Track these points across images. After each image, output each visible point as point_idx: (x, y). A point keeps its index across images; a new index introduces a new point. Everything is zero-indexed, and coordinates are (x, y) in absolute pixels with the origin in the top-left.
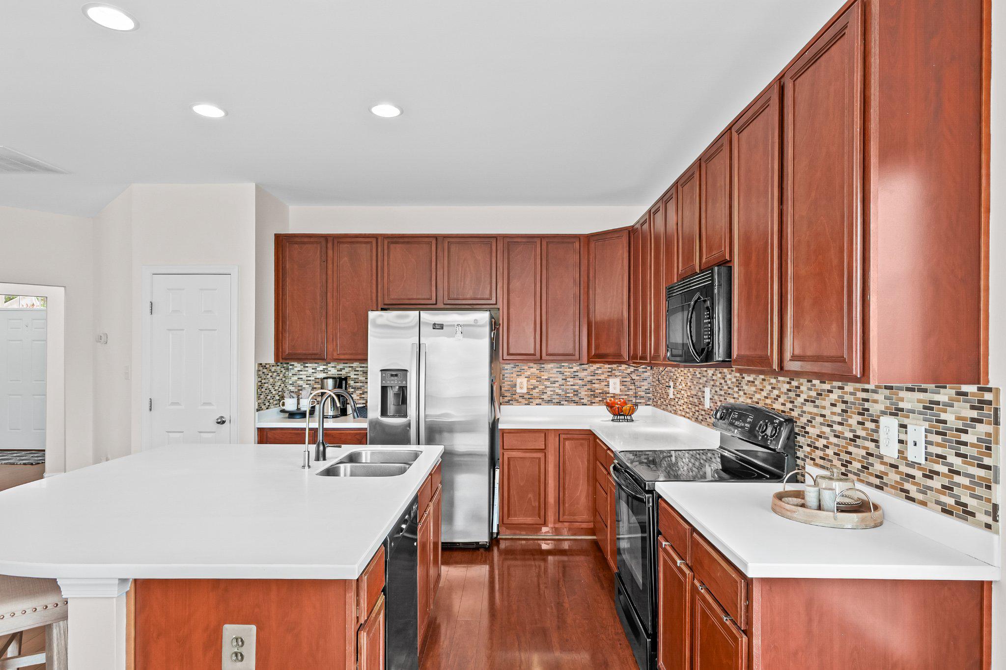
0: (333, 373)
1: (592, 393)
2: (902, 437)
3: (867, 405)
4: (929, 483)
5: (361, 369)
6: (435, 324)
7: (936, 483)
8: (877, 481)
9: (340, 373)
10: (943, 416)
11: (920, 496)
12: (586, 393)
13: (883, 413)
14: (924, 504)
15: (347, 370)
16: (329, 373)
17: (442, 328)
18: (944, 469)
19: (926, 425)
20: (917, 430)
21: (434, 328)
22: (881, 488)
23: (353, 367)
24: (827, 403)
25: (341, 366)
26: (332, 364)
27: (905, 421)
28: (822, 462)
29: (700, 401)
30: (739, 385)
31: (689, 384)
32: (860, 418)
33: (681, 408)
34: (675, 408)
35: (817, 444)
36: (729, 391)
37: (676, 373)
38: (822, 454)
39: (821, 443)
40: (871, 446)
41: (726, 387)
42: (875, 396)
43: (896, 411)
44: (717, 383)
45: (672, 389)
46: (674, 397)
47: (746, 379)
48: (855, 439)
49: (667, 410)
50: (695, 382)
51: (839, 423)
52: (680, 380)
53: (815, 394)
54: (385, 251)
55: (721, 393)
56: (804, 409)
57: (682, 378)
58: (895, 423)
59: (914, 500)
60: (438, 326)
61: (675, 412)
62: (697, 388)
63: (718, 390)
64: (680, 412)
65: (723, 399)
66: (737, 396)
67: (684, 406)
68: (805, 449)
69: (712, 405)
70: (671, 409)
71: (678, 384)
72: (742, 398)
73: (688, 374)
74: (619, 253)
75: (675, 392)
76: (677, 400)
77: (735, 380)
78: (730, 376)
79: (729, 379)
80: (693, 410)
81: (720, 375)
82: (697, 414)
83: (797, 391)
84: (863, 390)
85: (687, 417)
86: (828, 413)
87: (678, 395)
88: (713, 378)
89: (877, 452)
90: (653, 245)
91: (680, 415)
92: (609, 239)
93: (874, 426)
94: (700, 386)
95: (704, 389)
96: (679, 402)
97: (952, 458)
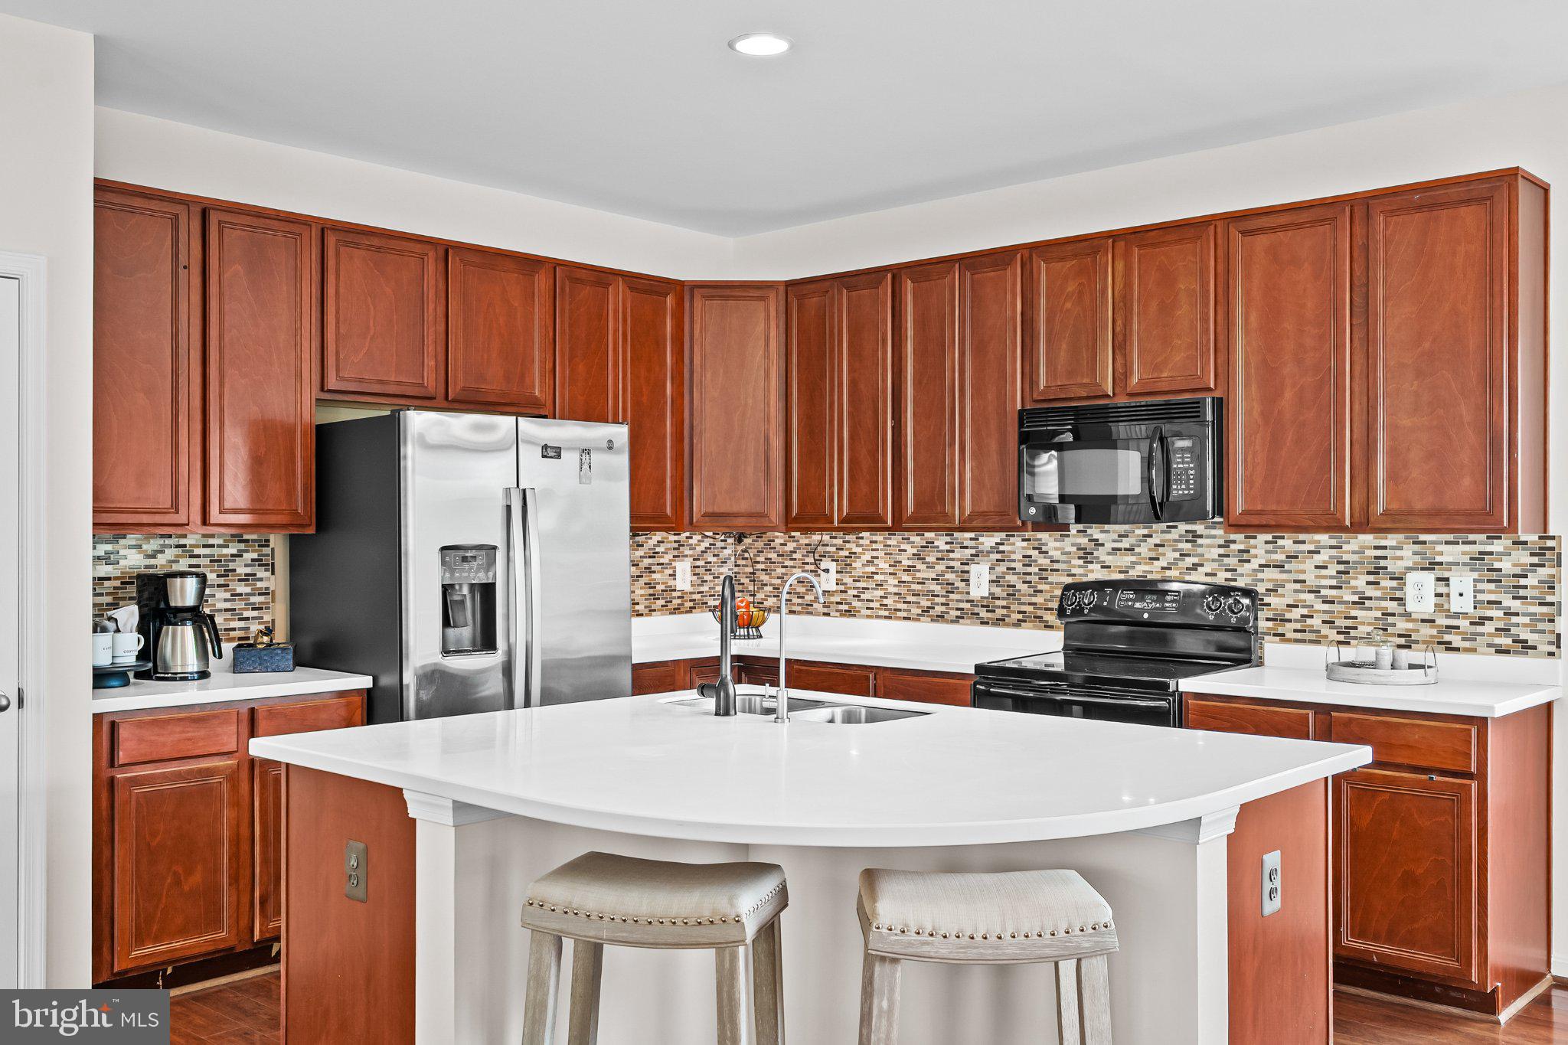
0: (133, 563)
1: (651, 591)
2: (1443, 590)
3: (1382, 563)
4: (1480, 629)
5: (207, 551)
6: (545, 447)
7: (1489, 628)
8: (1402, 641)
9: (152, 562)
10: (1497, 566)
11: (1467, 644)
12: (642, 592)
13: (1409, 569)
14: (1473, 650)
15: (170, 554)
16: (122, 562)
17: (559, 456)
18: (1500, 614)
19: (1476, 575)
20: (1463, 582)
21: (543, 456)
22: (1409, 647)
23: (185, 546)
24: (1309, 565)
25: (153, 545)
26: (132, 539)
27: (1446, 574)
28: (1299, 636)
29: (950, 588)
30: (1086, 556)
31: (906, 563)
32: (1371, 578)
33: (871, 605)
34: (846, 607)
35: (1288, 616)
36: (1056, 566)
37: (848, 545)
38: (1298, 626)
39: (1296, 614)
40: (1392, 606)
41: (1044, 561)
42: (1398, 553)
43: (1432, 566)
44: (1013, 557)
45: (833, 576)
46: (842, 588)
47: (1109, 546)
48: (1362, 601)
49: (810, 613)
50: (931, 559)
51: (1332, 587)
52: (867, 557)
53: (1283, 557)
54: (331, 263)
55: (1029, 570)
56: (1260, 575)
57: (875, 554)
58: (1429, 578)
59: (1457, 649)
60: (551, 452)
61: (850, 613)
62: (941, 567)
63: (1018, 566)
64: (869, 612)
65: (1034, 579)
66: (1081, 571)
67: (885, 601)
68: (1263, 625)
69: (998, 591)
70: (826, 610)
71: (857, 564)
72: (1096, 574)
73: (903, 547)
74: (761, 326)
75: (848, 580)
76: (855, 592)
77: (1074, 549)
78: (1058, 544)
79: (1056, 549)
80: (925, 603)
81: (1025, 544)
82: (939, 609)
83: (1244, 556)
84: (1376, 548)
85: (898, 618)
86: (1310, 578)
87: (858, 584)
88: (1002, 548)
89: (1400, 610)
90: (910, 333)
91: (868, 617)
92: (736, 298)
93: (1394, 583)
94: (952, 564)
95: (966, 568)
96: (863, 596)
97: (1508, 602)
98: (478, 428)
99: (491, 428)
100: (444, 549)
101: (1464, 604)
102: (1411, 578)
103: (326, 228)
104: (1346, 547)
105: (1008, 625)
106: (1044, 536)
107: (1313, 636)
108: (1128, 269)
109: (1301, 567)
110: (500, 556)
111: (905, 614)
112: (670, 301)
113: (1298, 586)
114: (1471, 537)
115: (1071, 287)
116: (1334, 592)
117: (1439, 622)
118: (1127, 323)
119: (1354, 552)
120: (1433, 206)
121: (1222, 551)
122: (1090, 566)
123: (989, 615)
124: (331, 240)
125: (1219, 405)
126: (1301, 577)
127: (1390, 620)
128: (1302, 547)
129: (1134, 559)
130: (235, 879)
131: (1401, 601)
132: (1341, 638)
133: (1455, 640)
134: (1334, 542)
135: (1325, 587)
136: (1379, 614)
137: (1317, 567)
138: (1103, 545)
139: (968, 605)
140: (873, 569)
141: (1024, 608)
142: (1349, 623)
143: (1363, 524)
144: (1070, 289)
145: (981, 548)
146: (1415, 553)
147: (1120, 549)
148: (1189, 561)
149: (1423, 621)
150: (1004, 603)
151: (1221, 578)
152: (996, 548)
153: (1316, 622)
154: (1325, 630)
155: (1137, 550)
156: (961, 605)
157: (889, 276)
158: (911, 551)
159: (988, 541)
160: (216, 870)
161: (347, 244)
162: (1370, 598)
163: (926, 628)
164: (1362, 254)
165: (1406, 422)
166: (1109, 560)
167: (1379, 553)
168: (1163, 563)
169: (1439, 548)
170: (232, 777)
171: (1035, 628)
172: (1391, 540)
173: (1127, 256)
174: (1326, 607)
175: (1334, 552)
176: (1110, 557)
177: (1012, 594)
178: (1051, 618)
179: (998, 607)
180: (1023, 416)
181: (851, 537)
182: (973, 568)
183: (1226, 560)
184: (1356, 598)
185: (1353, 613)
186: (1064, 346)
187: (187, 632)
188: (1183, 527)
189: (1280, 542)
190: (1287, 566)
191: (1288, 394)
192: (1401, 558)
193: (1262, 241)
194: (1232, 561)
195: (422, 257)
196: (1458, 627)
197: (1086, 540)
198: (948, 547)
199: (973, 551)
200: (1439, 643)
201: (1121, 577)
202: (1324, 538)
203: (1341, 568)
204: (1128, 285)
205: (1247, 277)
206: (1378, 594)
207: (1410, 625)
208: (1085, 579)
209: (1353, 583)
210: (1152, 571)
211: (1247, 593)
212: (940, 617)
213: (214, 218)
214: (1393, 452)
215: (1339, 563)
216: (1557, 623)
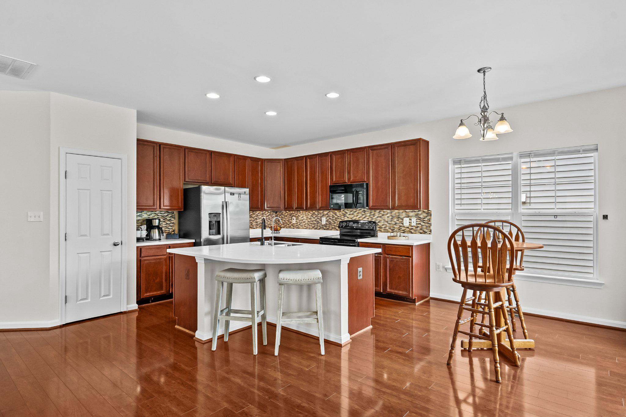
0: (145, 217)
1: (257, 224)
2: (410, 221)
3: (399, 216)
4: (417, 229)
5: (161, 214)
6: (231, 193)
7: (419, 229)
8: (403, 232)
9: (149, 217)
10: (420, 216)
11: (415, 232)
13: (404, 217)
14: (416, 233)
15: (153, 215)
16: (143, 217)
17: (234, 195)
18: (421, 226)
19: (416, 218)
20: (414, 220)
22: (404, 233)
23: (156, 213)
24: (386, 217)
25: (149, 213)
26: (145, 212)
27: (411, 218)
28: (384, 231)
29: (318, 222)
30: (344, 215)
31: (309, 217)
32: (397, 219)
33: (303, 226)
34: (298, 227)
35: (382, 227)
36: (339, 217)
37: (298, 214)
38: (384, 229)
39: (384, 226)
40: (401, 224)
41: (336, 217)
42: (402, 214)
43: (408, 216)
44: (330, 216)
45: (295, 220)
46: (297, 223)
47: (349, 213)
48: (395, 224)
49: (290, 228)
50: (314, 216)
51: (390, 221)
52: (302, 216)
53: (381, 215)
54: (187, 155)
55: (333, 218)
56: (377, 219)
57: (303, 215)
58: (408, 219)
59: (413, 233)
60: (232, 194)
61: (298, 228)
62: (316, 218)
63: (331, 218)
64: (302, 228)
65: (334, 220)
66: (343, 218)
67: (305, 225)
68: (378, 229)
69: (327, 223)
70: (293, 227)
71: (300, 218)
72: (346, 219)
73: (309, 214)
74: (279, 168)
75: (298, 221)
76: (299, 223)
77: (342, 214)
78: (339, 213)
79: (339, 214)
80: (313, 226)
81: (332, 213)
82: (316, 227)
83: (374, 215)
84: (398, 213)
85: (308, 229)
86: (386, 219)
87: (300, 222)
88: (328, 214)
89: (403, 225)
90: (309, 170)
91: (302, 229)
92: (274, 162)
93: (402, 220)
94: (318, 217)
95: (321, 218)
96: (301, 224)
97: (422, 223)
98: (217, 189)
99: (219, 189)
100: (209, 214)
101: (414, 224)
102: (405, 219)
103: (186, 148)
104: (393, 213)
105: (329, 230)
106: (336, 211)
107: (387, 231)
108: (350, 157)
109: (385, 217)
110: (221, 215)
111: (309, 228)
112: (260, 163)
113: (384, 221)
114: (415, 211)
115: (340, 160)
116: (391, 222)
117: (410, 228)
118: (350, 168)
119: (394, 214)
120: (406, 146)
121: (370, 214)
122: (345, 218)
123: (326, 228)
124: (187, 151)
125: (367, 185)
126: (385, 219)
127: (401, 227)
128: (385, 213)
129: (353, 216)
130: (166, 280)
131: (403, 223)
132: (392, 231)
133: (413, 231)
134: (390, 212)
135: (389, 221)
136: (399, 226)
137: (388, 217)
138: (347, 213)
139: (321, 226)
140: (303, 219)
141: (332, 226)
142: (393, 228)
143: (394, 208)
145: (324, 214)
146: (405, 214)
147: (351, 214)
148: (364, 216)
149: (407, 227)
150: (329, 225)
151: (370, 219)
152: (327, 214)
153: (387, 228)
154: (389, 230)
155: (354, 214)
156: (320, 226)
157: (305, 158)
158: (310, 215)
159: (326, 212)
160: (162, 279)
161: (190, 151)
162: (397, 223)
163: (313, 230)
164: (393, 154)
165: (401, 188)
166: (348, 216)
167: (399, 214)
168: (359, 217)
169: (410, 213)
170: (166, 260)
171: (334, 230)
172: (401, 211)
173: (350, 154)
174: (389, 225)
175: (391, 214)
176: (349, 216)
177: (330, 223)
178: (337, 228)
179: (327, 226)
180: (331, 187)
181: (298, 212)
182: (322, 218)
183: (371, 216)
184: (395, 223)
185: (394, 226)
187: (157, 230)
188: (363, 209)
189: (381, 212)
190: (382, 217)
191: (380, 182)
192: (403, 215)
193: (375, 152)
194: (372, 216)
195: (206, 154)
196: (413, 229)
197: (344, 212)
198: (318, 214)
199: (322, 215)
200: (410, 232)
201: (351, 219)
202: (389, 211)
203: (392, 217)
204: (350, 160)
205: (372, 158)
206: (399, 222)
207: (404, 228)
208: (344, 220)
209: (394, 220)
210: (357, 218)
211: (374, 222)
212: (316, 229)
213: (162, 146)
214: (399, 194)
215: (391, 216)
216: (432, 228)
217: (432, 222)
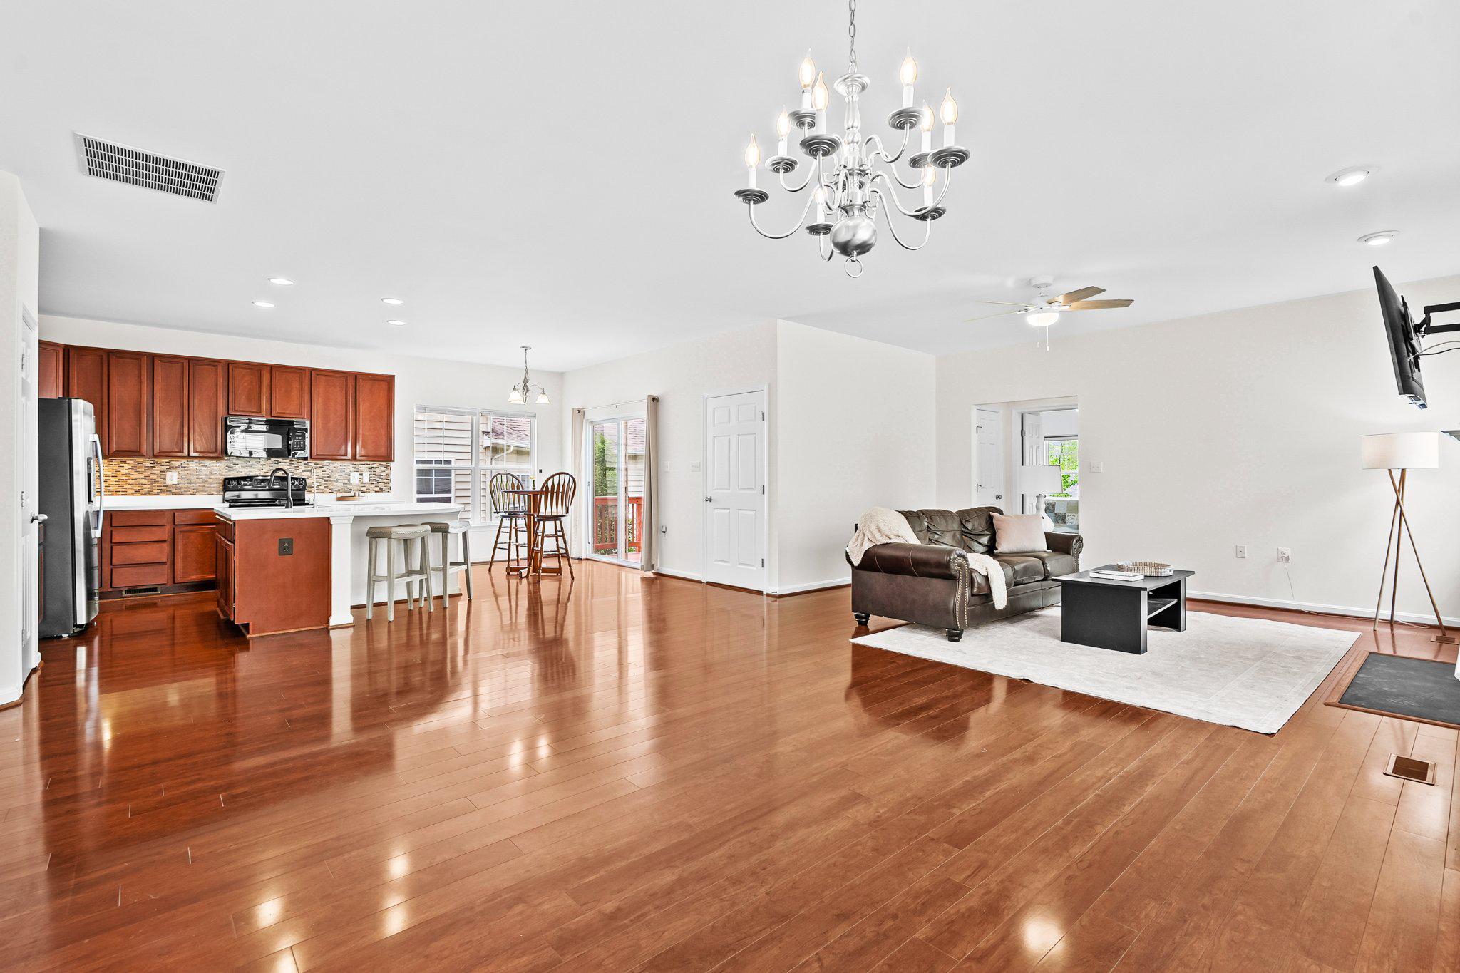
2: (361, 476)
3: (343, 470)
4: (371, 486)
7: (373, 486)
10: (375, 470)
11: (367, 490)
13: (351, 471)
14: (369, 492)
18: (376, 482)
19: (369, 473)
20: (366, 474)
24: (320, 471)
27: (361, 473)
29: (154, 481)
30: (230, 468)
32: (340, 474)
40: (346, 482)
41: (208, 471)
43: (358, 470)
44: (191, 469)
47: (241, 465)
50: (141, 470)
53: (311, 468)
55: (199, 473)
56: (305, 474)
58: (357, 474)
59: (364, 492)
62: (148, 473)
63: (193, 472)
65: (203, 477)
66: (227, 474)
72: (234, 475)
77: (224, 466)
79: (213, 466)
80: (137, 488)
81: (196, 464)
82: (146, 490)
83: (297, 468)
86: (320, 474)
88: (184, 466)
93: (347, 475)
95: (163, 473)
97: (378, 479)
101: (366, 480)
102: (352, 474)
104: (331, 465)
105: (187, 495)
106: (206, 462)
109: (318, 471)
111: (124, 493)
113: (316, 477)
114: (369, 463)
116: (328, 478)
117: (359, 485)
118: (271, 394)
119: (334, 467)
120: (374, 380)
122: (232, 472)
123: (176, 491)
126: (317, 474)
127: (345, 485)
128: (318, 465)
131: (348, 480)
132: (331, 491)
133: (364, 489)
134: (328, 464)
135: (325, 477)
136: (342, 484)
137: (323, 471)
138: (237, 465)
139: (164, 488)
141: (197, 488)
142: (333, 487)
144: (246, 379)
145: (172, 465)
146: (353, 467)
147: (246, 466)
149: (355, 485)
150: (186, 486)
153: (322, 487)
154: (325, 489)
155: (253, 466)
156: (161, 488)
157: (147, 357)
158: (126, 467)
159: (175, 464)
162: (339, 480)
163: (138, 498)
164: (355, 388)
165: (367, 433)
167: (342, 467)
168: (265, 471)
169: (359, 466)
171: (204, 495)
172: (346, 463)
173: (271, 373)
174: (326, 482)
175: (328, 467)
176: (242, 469)
177: (191, 483)
178: (215, 491)
179: (181, 488)
182: (168, 474)
184: (335, 480)
185: (334, 484)
186: (244, 397)
188: (273, 459)
189: (310, 464)
190: (313, 471)
191: (331, 422)
192: (349, 468)
193: (324, 378)
194: (292, 470)
196: (364, 486)
197: (230, 463)
198: (151, 465)
199: (168, 467)
200: (359, 491)
202: (325, 463)
204: (272, 381)
205: (319, 387)
206: (342, 478)
207: (351, 486)
209: (334, 475)
211: (301, 479)
212: (146, 494)
214: (363, 441)
216: (391, 484)
217: (392, 477)
